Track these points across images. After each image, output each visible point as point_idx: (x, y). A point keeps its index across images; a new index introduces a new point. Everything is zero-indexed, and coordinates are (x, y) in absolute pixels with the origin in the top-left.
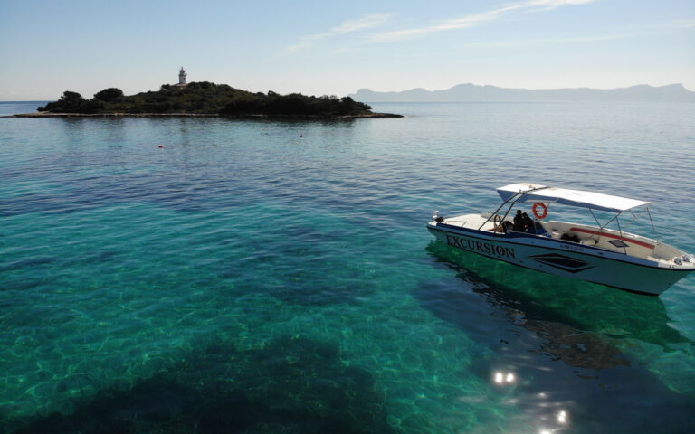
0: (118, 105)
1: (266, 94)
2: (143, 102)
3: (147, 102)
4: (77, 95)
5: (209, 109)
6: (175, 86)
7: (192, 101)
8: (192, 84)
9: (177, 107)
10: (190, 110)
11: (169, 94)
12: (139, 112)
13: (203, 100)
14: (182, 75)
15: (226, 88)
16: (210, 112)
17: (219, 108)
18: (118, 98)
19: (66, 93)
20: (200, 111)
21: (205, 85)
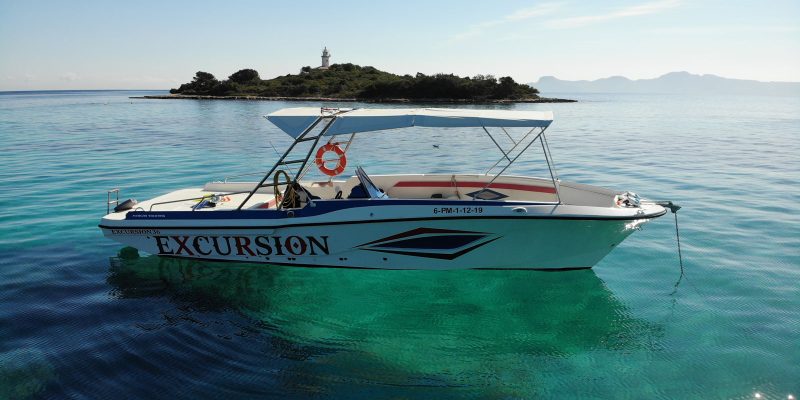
0: (251, 87)
1: (414, 76)
2: (279, 85)
3: (283, 84)
4: (210, 76)
5: (347, 92)
6: (317, 69)
7: (330, 84)
8: (335, 66)
9: (313, 91)
10: (327, 93)
11: (308, 77)
12: (272, 95)
13: (342, 83)
14: (325, 56)
15: (371, 71)
16: (347, 96)
17: (358, 91)
18: (253, 80)
19: (199, 74)
20: (338, 95)
21: (348, 67)
